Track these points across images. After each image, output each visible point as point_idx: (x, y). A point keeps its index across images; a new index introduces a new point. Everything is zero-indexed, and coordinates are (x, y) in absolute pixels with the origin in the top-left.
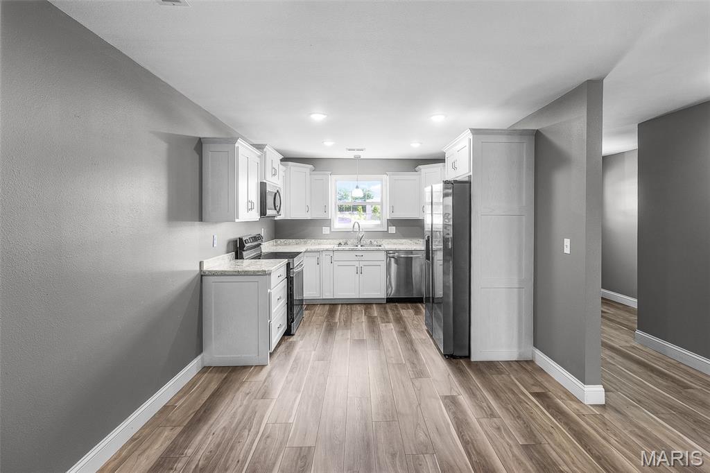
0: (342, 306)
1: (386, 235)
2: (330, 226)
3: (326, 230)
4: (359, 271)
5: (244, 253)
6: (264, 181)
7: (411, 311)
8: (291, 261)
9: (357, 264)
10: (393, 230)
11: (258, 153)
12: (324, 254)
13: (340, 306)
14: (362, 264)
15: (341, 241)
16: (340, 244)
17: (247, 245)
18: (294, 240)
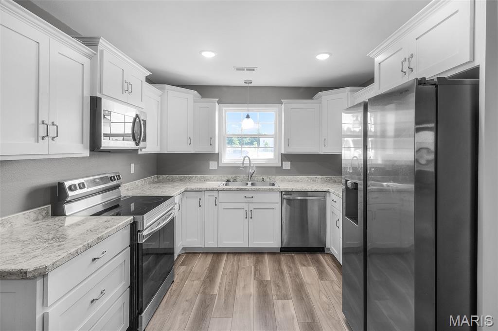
0: (227, 257)
1: (279, 170)
2: (217, 160)
3: (213, 165)
4: (249, 215)
5: (67, 207)
6: (99, 95)
7: (313, 270)
8: (138, 218)
9: (246, 207)
10: (287, 165)
11: (87, 50)
12: (207, 194)
13: (225, 256)
14: (252, 207)
15: (230, 177)
16: (228, 181)
17: (70, 194)
18: (178, 176)
